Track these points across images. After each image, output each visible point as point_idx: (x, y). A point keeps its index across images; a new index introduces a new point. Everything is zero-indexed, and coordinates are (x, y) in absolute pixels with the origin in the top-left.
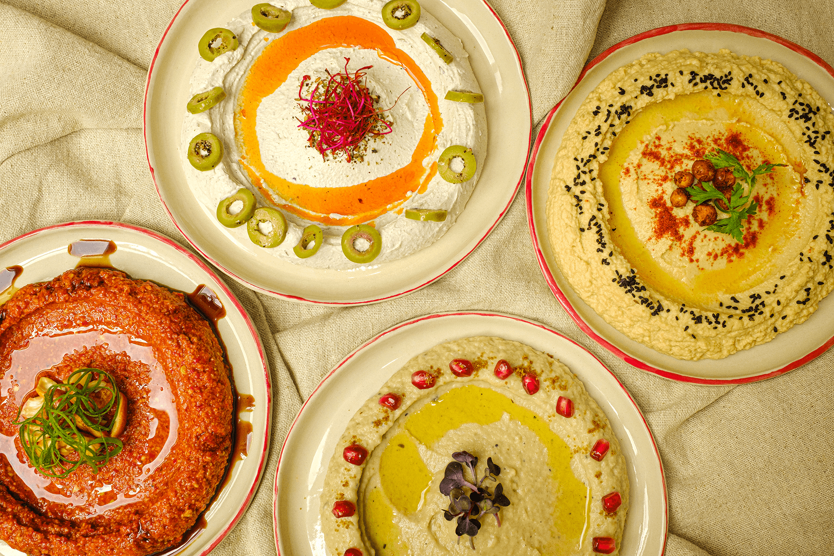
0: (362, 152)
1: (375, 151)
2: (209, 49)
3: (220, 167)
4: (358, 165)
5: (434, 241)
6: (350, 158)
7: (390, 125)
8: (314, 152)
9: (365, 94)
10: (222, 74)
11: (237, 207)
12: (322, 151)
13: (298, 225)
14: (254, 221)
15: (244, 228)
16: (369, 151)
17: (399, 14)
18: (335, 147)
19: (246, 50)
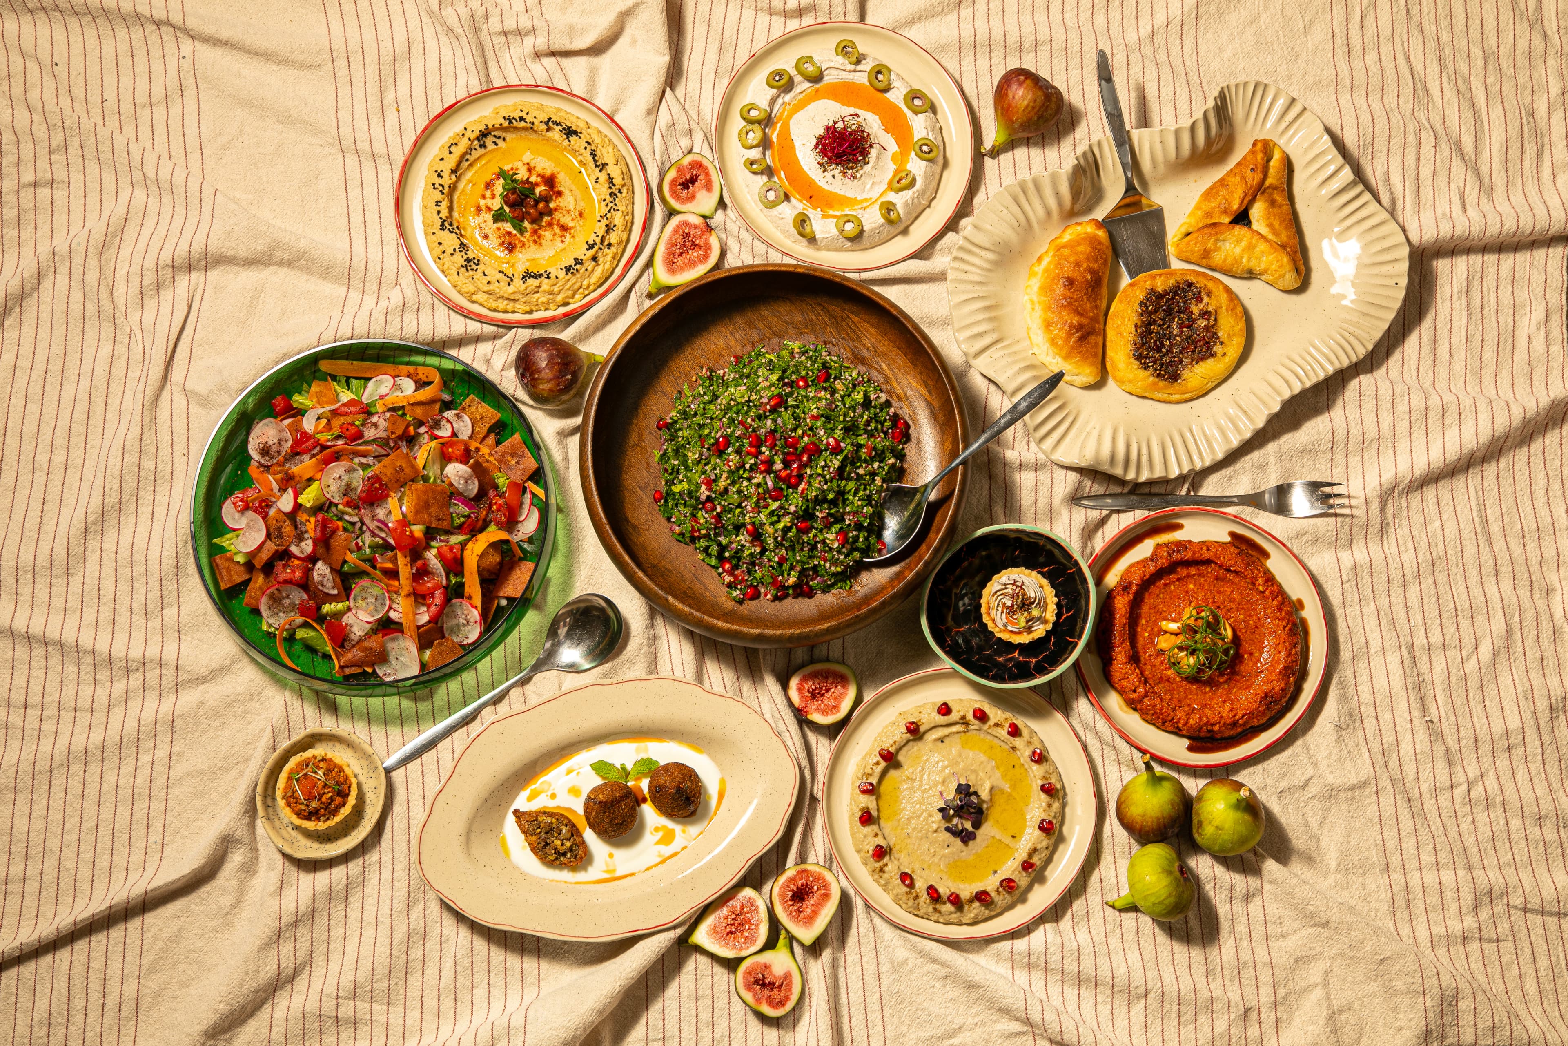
0: (829, 168)
1: (834, 176)
2: (844, 49)
3: (774, 91)
4: (820, 171)
5: (784, 232)
6: (821, 165)
7: (855, 178)
8: (814, 142)
9: (865, 153)
10: (832, 65)
11: (754, 113)
12: (816, 147)
13: (764, 154)
14: (749, 127)
15: (744, 123)
16: (832, 173)
17: (925, 148)
18: (824, 152)
19: (855, 71)
